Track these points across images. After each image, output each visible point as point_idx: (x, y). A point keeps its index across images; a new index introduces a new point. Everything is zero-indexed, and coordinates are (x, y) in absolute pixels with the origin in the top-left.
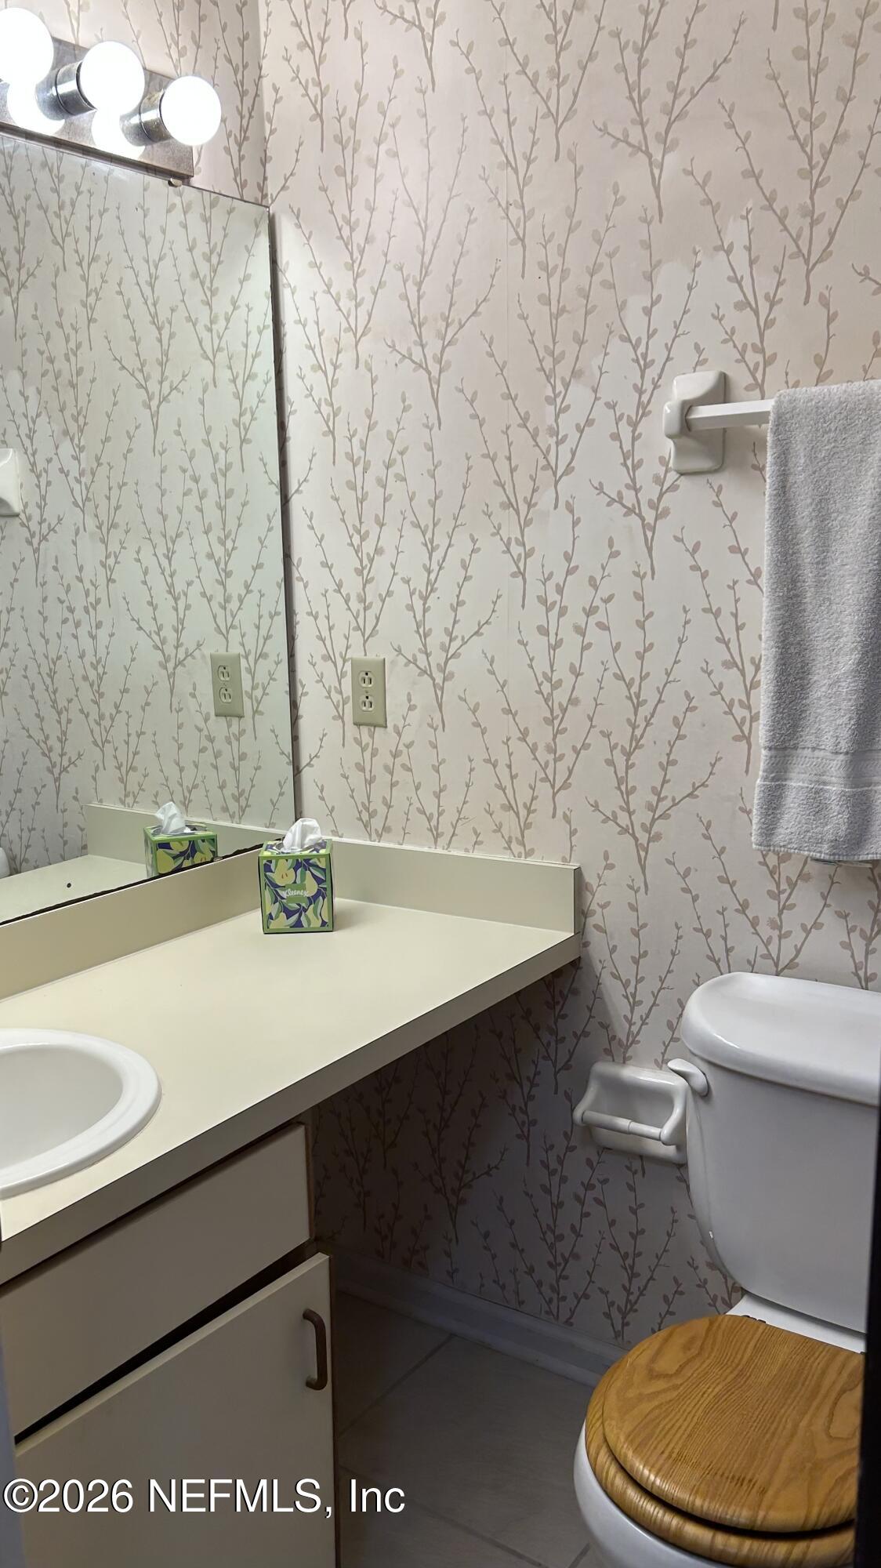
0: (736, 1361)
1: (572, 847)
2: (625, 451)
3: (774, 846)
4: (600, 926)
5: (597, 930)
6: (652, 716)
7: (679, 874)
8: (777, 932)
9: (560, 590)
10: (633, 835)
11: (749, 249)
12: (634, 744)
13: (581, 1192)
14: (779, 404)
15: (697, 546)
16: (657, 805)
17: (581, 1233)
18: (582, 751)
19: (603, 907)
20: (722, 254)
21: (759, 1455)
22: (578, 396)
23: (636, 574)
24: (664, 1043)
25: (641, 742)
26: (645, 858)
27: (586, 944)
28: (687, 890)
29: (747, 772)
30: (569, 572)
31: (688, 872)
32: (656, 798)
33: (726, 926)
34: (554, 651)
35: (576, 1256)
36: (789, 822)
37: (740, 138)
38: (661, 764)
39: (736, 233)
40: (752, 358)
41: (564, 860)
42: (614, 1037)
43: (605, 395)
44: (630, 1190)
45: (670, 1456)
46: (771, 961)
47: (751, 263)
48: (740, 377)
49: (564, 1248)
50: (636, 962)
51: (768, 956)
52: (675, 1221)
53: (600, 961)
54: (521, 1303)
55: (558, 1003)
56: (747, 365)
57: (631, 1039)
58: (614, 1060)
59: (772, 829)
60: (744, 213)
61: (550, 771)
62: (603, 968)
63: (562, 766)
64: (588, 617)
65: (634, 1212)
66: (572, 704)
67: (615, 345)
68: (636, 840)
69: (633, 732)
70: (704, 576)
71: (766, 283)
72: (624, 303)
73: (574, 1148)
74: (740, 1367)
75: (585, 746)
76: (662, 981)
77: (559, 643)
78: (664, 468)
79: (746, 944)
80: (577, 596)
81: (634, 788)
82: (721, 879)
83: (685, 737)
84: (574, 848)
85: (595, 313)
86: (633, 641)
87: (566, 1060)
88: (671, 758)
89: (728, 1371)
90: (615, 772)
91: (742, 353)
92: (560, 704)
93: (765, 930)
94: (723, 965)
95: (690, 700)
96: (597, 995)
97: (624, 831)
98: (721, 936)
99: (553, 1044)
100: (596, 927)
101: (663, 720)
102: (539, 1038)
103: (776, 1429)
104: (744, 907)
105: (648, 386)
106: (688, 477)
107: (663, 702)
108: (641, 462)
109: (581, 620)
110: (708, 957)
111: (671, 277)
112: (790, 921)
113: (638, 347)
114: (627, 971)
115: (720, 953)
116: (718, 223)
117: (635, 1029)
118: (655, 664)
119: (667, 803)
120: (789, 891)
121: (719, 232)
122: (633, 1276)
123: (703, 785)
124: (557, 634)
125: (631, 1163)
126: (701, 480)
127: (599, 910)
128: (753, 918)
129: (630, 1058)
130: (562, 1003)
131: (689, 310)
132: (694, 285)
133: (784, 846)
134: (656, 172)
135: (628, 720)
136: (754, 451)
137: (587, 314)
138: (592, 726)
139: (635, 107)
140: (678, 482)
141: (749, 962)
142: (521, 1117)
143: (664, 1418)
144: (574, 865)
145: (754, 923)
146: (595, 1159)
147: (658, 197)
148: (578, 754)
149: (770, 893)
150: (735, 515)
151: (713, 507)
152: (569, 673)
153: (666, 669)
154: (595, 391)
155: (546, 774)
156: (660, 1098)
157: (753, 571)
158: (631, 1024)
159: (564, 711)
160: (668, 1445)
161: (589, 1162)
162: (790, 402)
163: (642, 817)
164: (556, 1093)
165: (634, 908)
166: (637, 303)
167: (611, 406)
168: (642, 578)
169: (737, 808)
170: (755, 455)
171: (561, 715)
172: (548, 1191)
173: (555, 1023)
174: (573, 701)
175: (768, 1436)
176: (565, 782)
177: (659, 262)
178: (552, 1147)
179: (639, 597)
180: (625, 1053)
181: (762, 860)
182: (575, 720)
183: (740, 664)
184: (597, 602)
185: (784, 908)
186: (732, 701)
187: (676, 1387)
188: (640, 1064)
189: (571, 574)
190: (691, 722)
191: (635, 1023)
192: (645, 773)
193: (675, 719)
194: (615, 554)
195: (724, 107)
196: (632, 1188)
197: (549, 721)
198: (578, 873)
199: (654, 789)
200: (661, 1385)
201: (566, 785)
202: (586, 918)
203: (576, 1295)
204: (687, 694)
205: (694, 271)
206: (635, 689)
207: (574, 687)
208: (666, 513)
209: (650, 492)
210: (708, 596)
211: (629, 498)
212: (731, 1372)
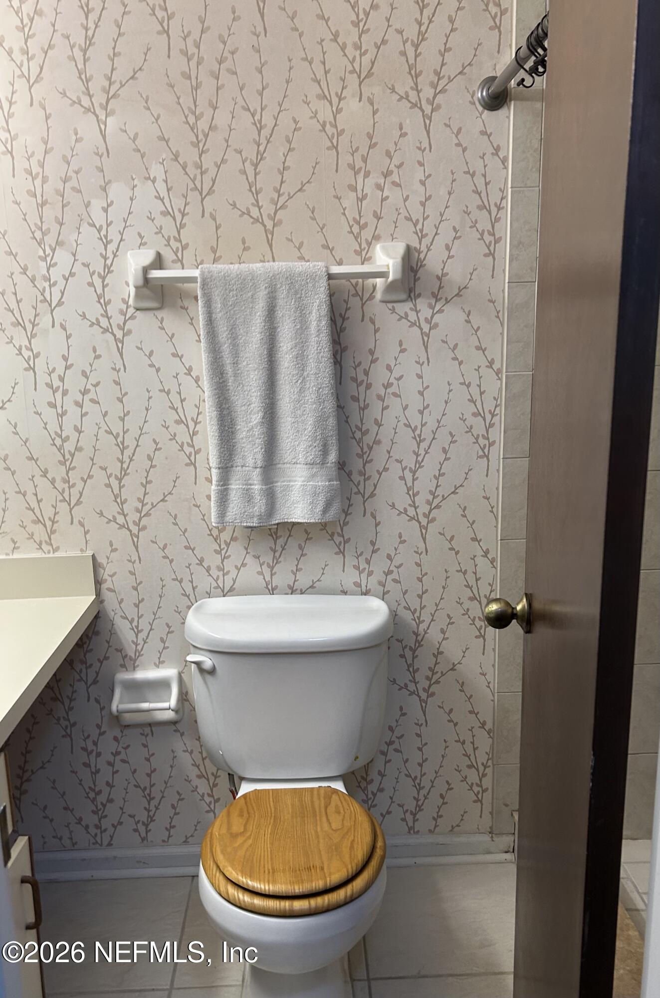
0: (269, 812)
1: (87, 542)
2: (98, 294)
3: (226, 523)
4: (111, 589)
5: (109, 591)
6: (133, 455)
7: (160, 548)
8: (222, 572)
9: (62, 379)
10: (128, 529)
11: (166, 181)
12: (123, 473)
13: (111, 759)
14: (202, 273)
15: (151, 353)
16: (142, 509)
17: (114, 784)
18: (88, 480)
19: (111, 576)
20: (150, 182)
21: (310, 853)
22: (62, 258)
23: (114, 369)
24: (159, 651)
25: (128, 472)
26: (137, 542)
27: (102, 602)
28: (166, 557)
29: (196, 483)
30: (67, 368)
31: (165, 546)
32: (141, 504)
33: (191, 574)
34: (62, 418)
35: (110, 801)
36: (233, 508)
37: (153, 116)
38: (142, 483)
39: (156, 171)
40: (175, 245)
41: (82, 550)
42: (126, 656)
43: (81, 258)
44: (145, 747)
45: (269, 872)
46: (220, 589)
47: (168, 190)
48: (168, 256)
49: (102, 798)
50: (137, 606)
51: (218, 587)
52: (175, 757)
53: (113, 610)
54: (74, 844)
55: (85, 643)
56: (172, 248)
57: (137, 654)
58: (127, 670)
59: (224, 514)
60: (161, 161)
61: (66, 495)
62: (115, 614)
63: (75, 492)
64: (83, 396)
65: (148, 760)
66: (78, 451)
67: (85, 228)
68: (130, 531)
69: (122, 466)
70: (158, 370)
71: (178, 203)
72: (89, 202)
73: (104, 732)
74: (273, 815)
75: (90, 477)
76: (155, 614)
77: (64, 413)
78: (126, 306)
79: (204, 582)
80: (74, 382)
81: (126, 500)
82: (186, 547)
83: (155, 466)
84: (88, 542)
85: (69, 206)
86: (116, 410)
87: (94, 677)
88: (148, 480)
89: (269, 819)
90: (112, 491)
91: (168, 241)
92: (69, 451)
93: (214, 572)
94: (192, 597)
95: (157, 444)
96: (112, 632)
97: (122, 527)
98: (189, 581)
99: (84, 670)
100: (109, 589)
101: (141, 457)
102: (73, 668)
103: (309, 837)
104: (201, 561)
105: (110, 255)
106: (144, 312)
107: (140, 446)
108: (110, 301)
109: (79, 398)
110: (182, 594)
111: (117, 190)
112: (229, 565)
113: (101, 230)
114: (131, 613)
115: (189, 590)
116: (146, 164)
117: (139, 648)
118: (132, 424)
119: (149, 507)
120: (226, 548)
121: (147, 169)
122: (150, 799)
123: (170, 493)
124: (62, 407)
125: (143, 730)
126: (150, 314)
127: (109, 579)
128: (207, 567)
129: (138, 666)
130: (88, 642)
131: (132, 212)
132: (134, 197)
133: (232, 522)
134: (103, 127)
135: (118, 459)
136: (181, 298)
137: (63, 207)
138: (93, 464)
139: (84, 84)
140: (135, 314)
141: (207, 592)
142: (63, 723)
143: (254, 855)
144: (89, 553)
145: (208, 570)
146: (119, 735)
147: (105, 142)
148: (85, 482)
149: (215, 551)
150: (173, 335)
151: (159, 330)
152: (74, 432)
153: (140, 427)
154: (74, 255)
155: (64, 497)
156: (163, 685)
157: (187, 368)
158: (137, 645)
159: (73, 455)
160: (264, 867)
161: (116, 739)
162: (209, 272)
163: (133, 516)
164: (88, 701)
165: (132, 573)
166: (97, 205)
167: (87, 265)
168: (118, 371)
169: (192, 505)
170: (182, 301)
171: (71, 459)
172: (89, 766)
173: (85, 656)
174: (78, 449)
175: (307, 842)
176: (78, 500)
177: (110, 182)
178: (89, 736)
179: (117, 383)
180: (134, 664)
181: (209, 533)
182: (81, 461)
183: (185, 422)
184: (89, 386)
185: (224, 557)
186: (183, 443)
187: (249, 837)
188: (145, 668)
189: (69, 369)
190: (159, 458)
191: (139, 644)
192: (132, 491)
193: (149, 456)
194: (98, 357)
195: (142, 96)
196: (145, 746)
197: (63, 463)
198: (94, 557)
199: (139, 499)
200: (240, 840)
201: (78, 503)
202: (100, 585)
203: (113, 825)
204: (154, 441)
205: (133, 189)
206: (120, 439)
207: (78, 440)
208: (130, 332)
209: (117, 319)
210: (161, 382)
211: (104, 322)
212: (271, 819)
